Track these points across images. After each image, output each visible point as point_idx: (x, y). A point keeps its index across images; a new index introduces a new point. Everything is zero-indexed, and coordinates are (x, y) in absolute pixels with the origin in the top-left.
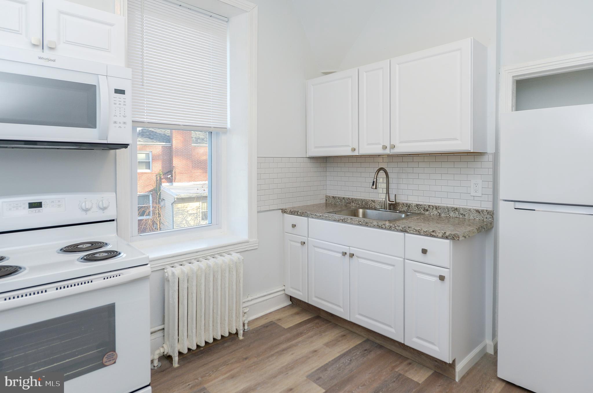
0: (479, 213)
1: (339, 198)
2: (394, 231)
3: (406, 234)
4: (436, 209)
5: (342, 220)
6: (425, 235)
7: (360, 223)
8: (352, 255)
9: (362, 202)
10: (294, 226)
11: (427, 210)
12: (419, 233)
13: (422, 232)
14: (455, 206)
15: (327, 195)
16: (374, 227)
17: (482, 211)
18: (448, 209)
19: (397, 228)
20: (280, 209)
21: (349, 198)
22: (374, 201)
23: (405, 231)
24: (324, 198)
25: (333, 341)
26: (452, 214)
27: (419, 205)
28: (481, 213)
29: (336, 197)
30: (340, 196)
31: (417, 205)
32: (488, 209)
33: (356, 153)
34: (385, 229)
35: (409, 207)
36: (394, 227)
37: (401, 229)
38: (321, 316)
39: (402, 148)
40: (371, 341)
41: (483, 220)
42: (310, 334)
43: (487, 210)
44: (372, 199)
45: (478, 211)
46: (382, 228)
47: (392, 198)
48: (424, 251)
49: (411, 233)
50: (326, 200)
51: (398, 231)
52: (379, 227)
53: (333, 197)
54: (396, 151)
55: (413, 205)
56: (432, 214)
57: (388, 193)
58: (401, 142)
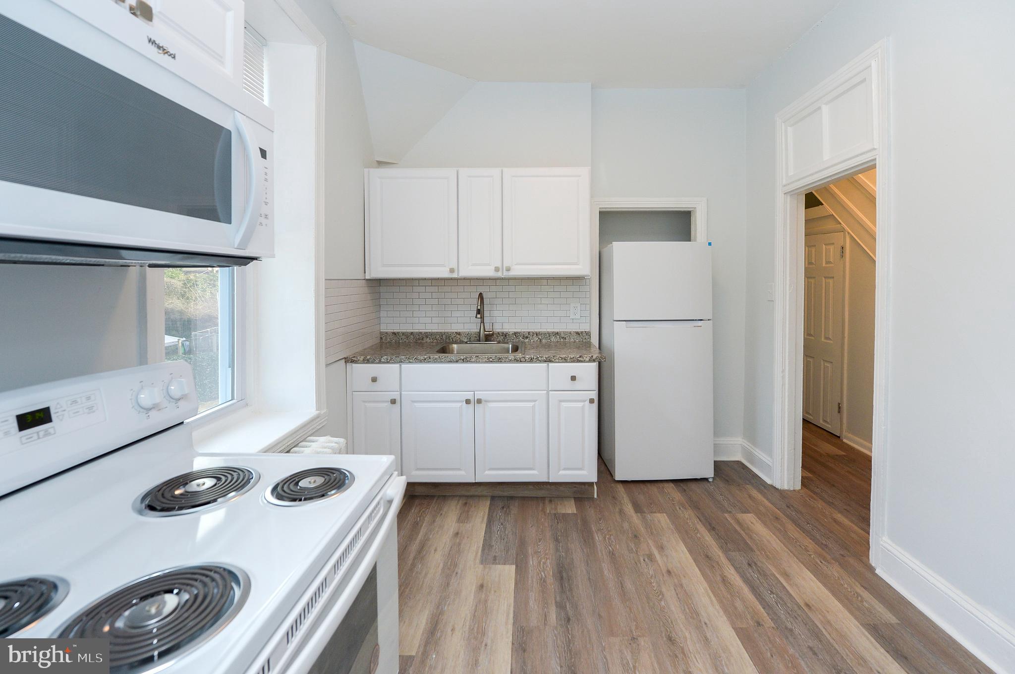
0: (579, 335)
1: (403, 334)
2: (536, 362)
3: (551, 364)
4: (537, 335)
5: (463, 360)
6: (572, 362)
7: (491, 360)
8: (479, 401)
9: (442, 336)
10: (374, 380)
11: (527, 337)
12: (565, 360)
13: (568, 359)
14: (556, 331)
15: (381, 331)
16: (510, 361)
17: (582, 332)
18: (549, 334)
19: (540, 359)
20: (342, 359)
21: (421, 333)
22: (459, 334)
23: (550, 361)
24: (379, 335)
25: (461, 514)
26: (553, 339)
27: (517, 332)
28: (581, 334)
29: (398, 333)
30: (405, 331)
31: (515, 333)
32: (586, 330)
33: (455, 275)
34: (525, 361)
35: (506, 336)
36: (536, 359)
37: (545, 359)
38: (416, 494)
39: (518, 271)
40: (496, 497)
41: (583, 341)
42: (428, 518)
43: (585, 332)
44: (456, 331)
45: (578, 333)
46: (521, 361)
47: (488, 327)
48: (573, 378)
49: (556, 362)
50: (381, 338)
51: (540, 362)
52: (517, 361)
53: (394, 333)
54: (512, 273)
55: (511, 333)
56: (532, 341)
57: (483, 322)
58: (517, 264)
